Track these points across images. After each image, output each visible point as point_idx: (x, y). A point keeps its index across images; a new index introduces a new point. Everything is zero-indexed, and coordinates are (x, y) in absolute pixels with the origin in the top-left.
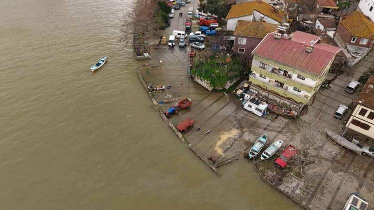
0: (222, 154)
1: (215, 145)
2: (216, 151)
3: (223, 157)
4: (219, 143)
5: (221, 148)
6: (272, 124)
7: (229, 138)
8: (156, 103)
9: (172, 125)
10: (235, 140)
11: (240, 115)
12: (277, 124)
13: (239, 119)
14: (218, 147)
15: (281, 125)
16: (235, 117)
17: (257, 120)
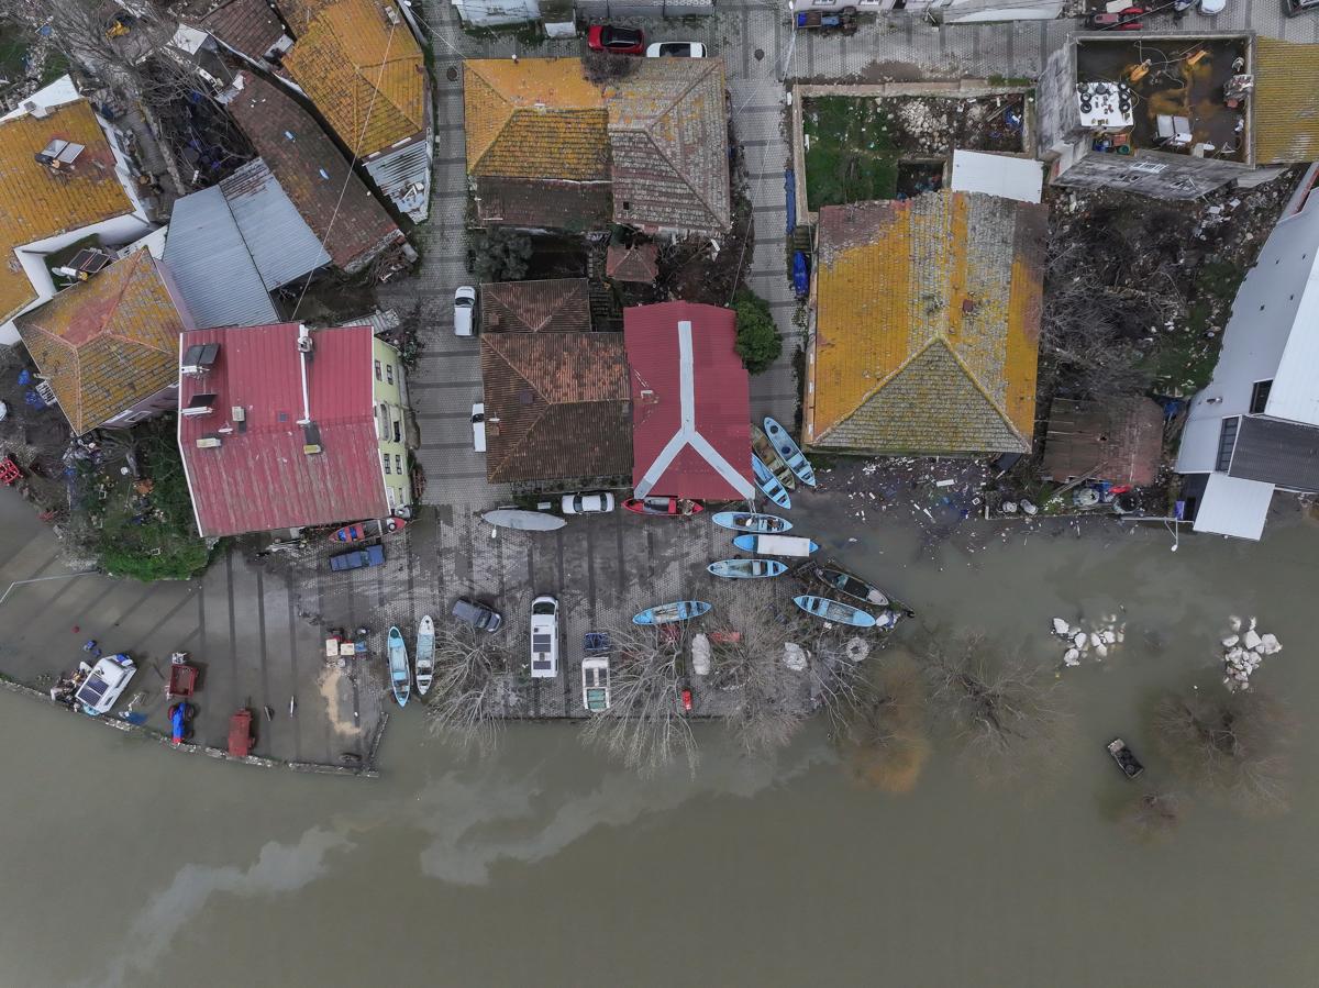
0: (357, 730)
1: (330, 723)
2: (342, 736)
3: (363, 734)
4: (333, 710)
5: (344, 721)
6: (384, 571)
7: (339, 684)
8: (126, 727)
9: (218, 754)
10: (352, 679)
11: (311, 602)
12: (392, 565)
13: (318, 616)
14: (339, 722)
15: (401, 561)
16: (305, 615)
17: (350, 586)
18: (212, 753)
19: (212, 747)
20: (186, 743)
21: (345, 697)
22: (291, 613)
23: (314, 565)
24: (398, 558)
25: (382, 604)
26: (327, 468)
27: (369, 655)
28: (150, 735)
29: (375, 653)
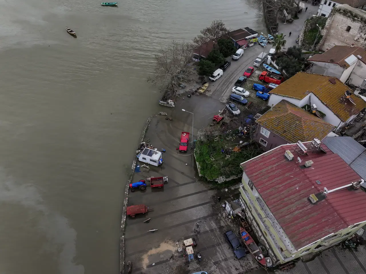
0: (145, 267)
1: (147, 252)
6: (232, 260)
7: (168, 251)
8: (133, 167)
9: (125, 203)
10: (172, 257)
11: (205, 227)
12: (237, 263)
13: (199, 232)
14: (148, 256)
15: (241, 268)
16: (198, 226)
17: (219, 244)
18: (126, 200)
19: (128, 200)
20: (129, 190)
21: (162, 256)
22: (197, 220)
23: (222, 224)
24: (242, 266)
25: (215, 263)
26: (305, 209)
27: (187, 263)
28: (131, 177)
29: (188, 266)
